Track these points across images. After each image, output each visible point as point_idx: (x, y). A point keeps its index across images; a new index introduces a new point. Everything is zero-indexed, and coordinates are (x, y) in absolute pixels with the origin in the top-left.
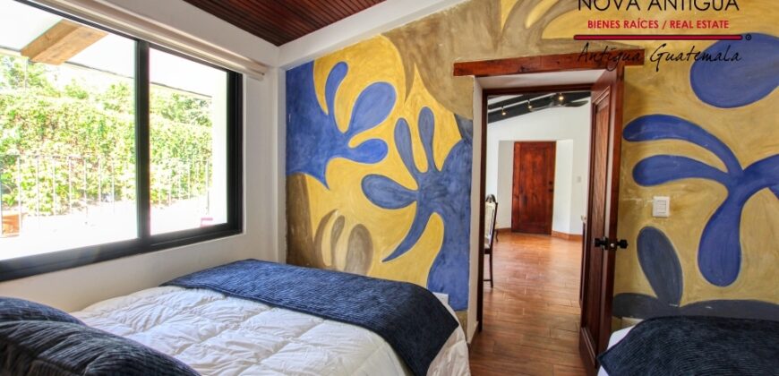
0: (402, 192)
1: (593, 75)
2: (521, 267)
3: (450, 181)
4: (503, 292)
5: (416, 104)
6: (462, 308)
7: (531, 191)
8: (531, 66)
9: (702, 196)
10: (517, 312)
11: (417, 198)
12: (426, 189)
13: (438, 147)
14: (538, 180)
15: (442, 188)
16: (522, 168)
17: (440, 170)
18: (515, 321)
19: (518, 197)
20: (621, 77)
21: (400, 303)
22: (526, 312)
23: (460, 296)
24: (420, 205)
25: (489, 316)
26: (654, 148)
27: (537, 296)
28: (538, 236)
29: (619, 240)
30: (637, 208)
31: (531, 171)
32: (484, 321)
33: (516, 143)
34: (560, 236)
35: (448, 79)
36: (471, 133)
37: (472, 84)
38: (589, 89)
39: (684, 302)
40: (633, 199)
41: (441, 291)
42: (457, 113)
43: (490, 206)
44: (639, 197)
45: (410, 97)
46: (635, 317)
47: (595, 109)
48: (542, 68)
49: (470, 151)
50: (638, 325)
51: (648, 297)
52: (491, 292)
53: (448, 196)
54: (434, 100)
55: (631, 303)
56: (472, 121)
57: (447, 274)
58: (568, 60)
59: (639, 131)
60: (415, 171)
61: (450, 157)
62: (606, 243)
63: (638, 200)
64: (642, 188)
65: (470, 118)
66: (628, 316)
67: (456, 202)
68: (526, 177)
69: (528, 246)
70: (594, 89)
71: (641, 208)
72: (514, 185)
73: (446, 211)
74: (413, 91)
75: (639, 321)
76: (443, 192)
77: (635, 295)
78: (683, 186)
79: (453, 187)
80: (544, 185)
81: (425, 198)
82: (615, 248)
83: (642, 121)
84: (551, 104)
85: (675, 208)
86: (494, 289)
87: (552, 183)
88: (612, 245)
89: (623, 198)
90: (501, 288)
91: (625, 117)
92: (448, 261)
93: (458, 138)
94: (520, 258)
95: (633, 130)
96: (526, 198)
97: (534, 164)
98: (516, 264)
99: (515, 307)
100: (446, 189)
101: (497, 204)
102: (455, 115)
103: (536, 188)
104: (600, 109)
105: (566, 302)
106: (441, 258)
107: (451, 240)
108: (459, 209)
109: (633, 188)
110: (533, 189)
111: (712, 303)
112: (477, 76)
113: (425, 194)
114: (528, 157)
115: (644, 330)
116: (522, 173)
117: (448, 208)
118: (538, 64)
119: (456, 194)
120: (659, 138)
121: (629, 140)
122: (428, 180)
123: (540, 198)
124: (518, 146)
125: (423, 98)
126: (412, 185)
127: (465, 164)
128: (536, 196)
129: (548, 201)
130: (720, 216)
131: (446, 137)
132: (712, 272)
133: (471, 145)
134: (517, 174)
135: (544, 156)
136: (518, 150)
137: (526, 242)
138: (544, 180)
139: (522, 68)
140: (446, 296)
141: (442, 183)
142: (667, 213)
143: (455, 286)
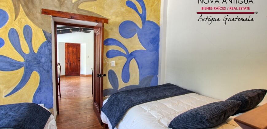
0: (15, 63)
1: (95, 24)
2: (71, 88)
3: (41, 57)
4: (65, 98)
5: (21, 23)
6: (51, 107)
7: (72, 61)
8: (74, 17)
9: (122, 61)
10: (72, 104)
11: (24, 65)
12: (29, 61)
13: (35, 43)
14: (75, 57)
15: (38, 60)
16: (68, 53)
17: (36, 53)
18: (71, 107)
19: (67, 63)
20: (103, 26)
21: (22, 112)
22: (75, 103)
23: (49, 103)
24: (26, 68)
25: (61, 108)
26: (111, 48)
27: (78, 97)
28: (76, 76)
29: (104, 74)
30: (107, 65)
31: (72, 54)
32: (59, 110)
33: (66, 43)
34: (83, 76)
35: (39, 15)
36: (51, 38)
37: (50, 19)
38: (93, 28)
39: (119, 88)
40: (106, 62)
41: (40, 103)
42: (44, 30)
43: (59, 67)
44: (108, 61)
45: (17, 19)
46: (108, 95)
47: (95, 35)
48: (79, 18)
49: (51, 45)
50: (110, 97)
51: (111, 89)
52: (60, 99)
53: (41, 64)
54: (32, 22)
55: (107, 92)
56: (51, 34)
57: (42, 96)
58: (87, 18)
59: (107, 42)
60: (22, 53)
61: (41, 47)
62: (100, 75)
63: (108, 62)
64: (108, 59)
65: (50, 32)
66: (107, 96)
67: (45, 66)
68: (70, 56)
69: (73, 80)
70: (95, 28)
71: (108, 64)
72: (65, 59)
73: (40, 70)
74: (19, 17)
75: (110, 96)
76: (38, 62)
77: (108, 89)
78: (118, 58)
79: (43, 60)
80: (77, 58)
81: (29, 65)
82: (103, 77)
83: (108, 40)
84: (79, 31)
85: (116, 64)
86: (61, 98)
87: (79, 58)
88: (102, 76)
89: (104, 62)
90: (64, 97)
91: (104, 38)
92: (43, 91)
93: (45, 40)
94: (70, 85)
95: (106, 42)
96: (70, 64)
97: (73, 51)
98: (69, 87)
99: (70, 102)
100: (40, 61)
101: (61, 66)
102: (43, 30)
103: (74, 60)
104: (97, 35)
105: (88, 96)
106: (39, 89)
107: (44, 81)
108: (47, 68)
109: (106, 59)
110: (73, 60)
111: (125, 87)
112: (53, 16)
113: (29, 64)
114: (71, 49)
115: (112, 98)
116: (69, 55)
117: (41, 69)
118: (77, 17)
119: (45, 63)
120: (112, 45)
121: (105, 45)
122: (30, 57)
123: (76, 64)
124: (67, 44)
125: (25, 20)
126: (21, 59)
127: (49, 51)
128: (74, 63)
129: (78, 65)
130: (125, 66)
131: (39, 39)
132: (124, 80)
133: (51, 43)
134: (67, 55)
135: (76, 49)
136: (66, 46)
137: (72, 79)
138: (77, 57)
139: (71, 17)
140: (43, 104)
141: (38, 58)
142: (115, 66)
143: (47, 100)
